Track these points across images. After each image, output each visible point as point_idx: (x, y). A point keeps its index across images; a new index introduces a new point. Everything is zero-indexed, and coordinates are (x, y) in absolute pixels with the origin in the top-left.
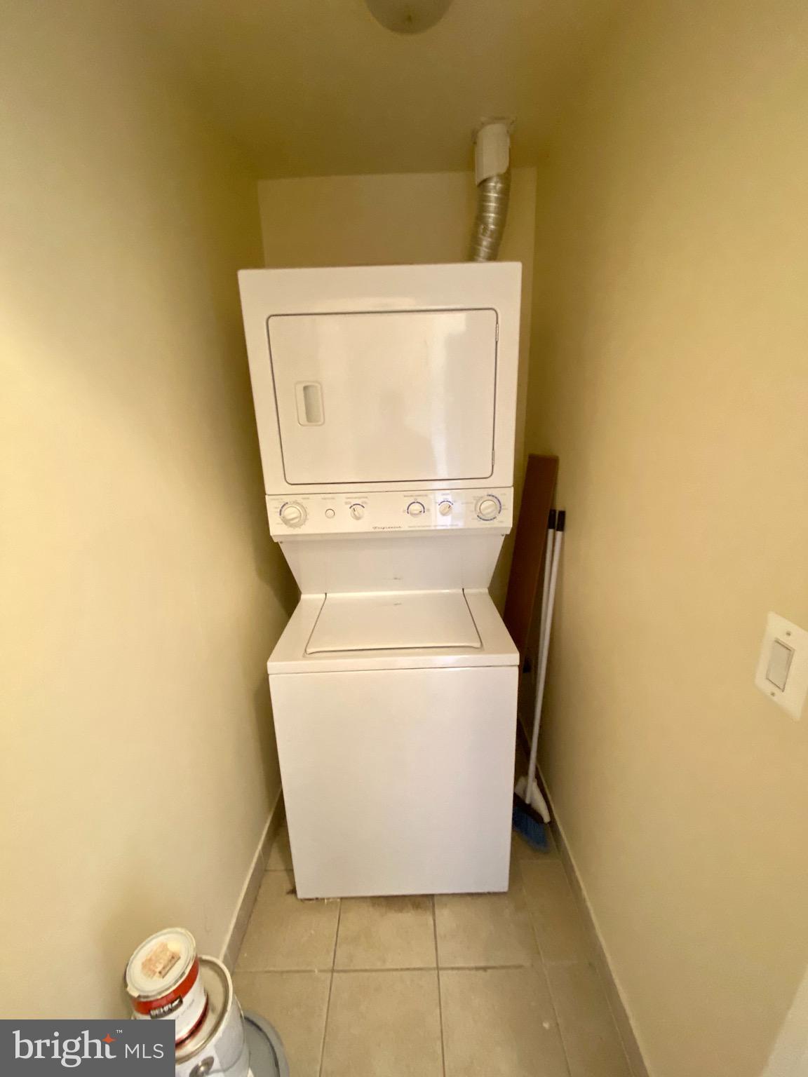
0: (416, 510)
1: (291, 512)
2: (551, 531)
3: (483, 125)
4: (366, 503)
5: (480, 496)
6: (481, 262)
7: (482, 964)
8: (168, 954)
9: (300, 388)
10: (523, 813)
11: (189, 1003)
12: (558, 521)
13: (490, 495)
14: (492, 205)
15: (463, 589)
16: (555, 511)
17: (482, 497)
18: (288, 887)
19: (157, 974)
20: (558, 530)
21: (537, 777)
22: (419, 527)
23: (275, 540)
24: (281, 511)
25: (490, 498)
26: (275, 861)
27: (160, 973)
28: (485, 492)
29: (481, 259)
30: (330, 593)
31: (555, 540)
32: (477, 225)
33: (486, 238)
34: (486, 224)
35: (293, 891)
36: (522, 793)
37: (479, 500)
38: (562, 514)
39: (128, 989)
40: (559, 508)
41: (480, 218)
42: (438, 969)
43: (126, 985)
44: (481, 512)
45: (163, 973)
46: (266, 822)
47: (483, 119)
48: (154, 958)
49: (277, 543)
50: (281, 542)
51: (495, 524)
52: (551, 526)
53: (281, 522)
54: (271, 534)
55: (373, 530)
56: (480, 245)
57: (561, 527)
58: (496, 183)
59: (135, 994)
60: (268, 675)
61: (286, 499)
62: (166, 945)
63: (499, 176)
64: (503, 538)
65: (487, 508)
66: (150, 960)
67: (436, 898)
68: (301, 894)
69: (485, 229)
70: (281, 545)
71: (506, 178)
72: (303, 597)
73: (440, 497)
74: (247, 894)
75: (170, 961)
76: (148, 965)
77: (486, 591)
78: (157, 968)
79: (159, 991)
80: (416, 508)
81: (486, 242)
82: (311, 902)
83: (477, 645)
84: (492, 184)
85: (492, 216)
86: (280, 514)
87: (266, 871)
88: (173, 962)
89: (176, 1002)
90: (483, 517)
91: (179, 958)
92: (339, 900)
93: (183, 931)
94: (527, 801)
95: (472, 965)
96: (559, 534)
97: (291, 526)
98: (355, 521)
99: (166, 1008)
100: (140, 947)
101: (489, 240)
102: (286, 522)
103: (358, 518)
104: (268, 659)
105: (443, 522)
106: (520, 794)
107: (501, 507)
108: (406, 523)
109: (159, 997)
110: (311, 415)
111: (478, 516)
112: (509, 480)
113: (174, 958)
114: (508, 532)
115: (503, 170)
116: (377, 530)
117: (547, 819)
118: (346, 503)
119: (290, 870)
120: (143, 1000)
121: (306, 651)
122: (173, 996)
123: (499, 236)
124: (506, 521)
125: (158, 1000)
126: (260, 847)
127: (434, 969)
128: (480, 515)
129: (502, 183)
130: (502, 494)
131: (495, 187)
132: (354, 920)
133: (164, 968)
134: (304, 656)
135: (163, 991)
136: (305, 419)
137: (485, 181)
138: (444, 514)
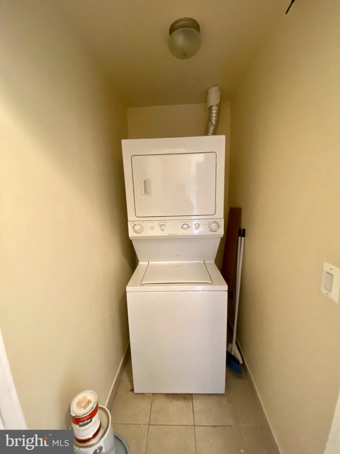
0: (185, 227)
1: (137, 228)
2: (240, 238)
3: (210, 88)
4: (166, 224)
5: (210, 222)
6: (210, 136)
7: (214, 424)
8: (87, 400)
9: (143, 181)
10: (231, 360)
11: (94, 421)
12: (242, 233)
13: (214, 222)
14: (214, 115)
15: (204, 261)
16: (241, 229)
17: (211, 222)
18: (130, 388)
19: (82, 408)
20: (242, 237)
21: (237, 343)
22: (187, 234)
23: (131, 239)
24: (133, 227)
25: (215, 223)
26: (125, 377)
27: (84, 407)
28: (213, 220)
29: (210, 135)
30: (151, 261)
31: (242, 241)
32: (208, 123)
33: (211, 127)
34: (212, 122)
35: (132, 390)
36: (230, 350)
37: (210, 224)
38: (244, 230)
39: (71, 413)
40: (242, 228)
41: (210, 120)
42: (194, 425)
43: (70, 411)
44: (211, 228)
45: (85, 407)
46: (121, 360)
47: (210, 86)
48: (81, 402)
49: (131, 240)
50: (133, 240)
51: (217, 233)
52: (240, 235)
53: (133, 231)
54: (129, 236)
55: (169, 235)
56: (210, 130)
57: (244, 235)
58: (215, 107)
59: (74, 415)
60: (126, 292)
61: (136, 223)
62: (86, 397)
63: (216, 105)
64: (220, 239)
65: (214, 226)
66: (79, 402)
67: (193, 395)
68: (135, 391)
69: (211, 124)
70: (133, 241)
71: (219, 106)
72: (139, 263)
73: (194, 222)
74: (113, 391)
75: (88, 403)
76: (79, 404)
77: (214, 262)
78: (82, 405)
79: (83, 414)
80: (185, 226)
81: (212, 128)
82: (140, 395)
83: (210, 282)
84: (214, 108)
85: (214, 119)
86: (133, 228)
87: (121, 381)
88: (89, 403)
89: (90, 420)
90: (212, 230)
91: (91, 402)
92: (152, 394)
93: (92, 391)
94: (233, 354)
95: (209, 425)
96: (243, 238)
97: (138, 233)
98: (161, 231)
99: (85, 422)
100: (75, 397)
101: (213, 127)
102: (135, 231)
103: (163, 230)
104: (126, 286)
105: (196, 232)
106: (229, 351)
107: (219, 226)
108: (182, 232)
109: (83, 417)
110: (146, 191)
111: (210, 230)
112: (222, 216)
113: (89, 402)
114: (222, 237)
115: (218, 103)
116: (170, 235)
117: (241, 362)
118: (159, 224)
119: (132, 381)
120: (77, 417)
121: (141, 283)
122: (88, 417)
123: (216, 126)
124: (221, 232)
125: (82, 418)
126: (119, 370)
127: (193, 425)
128: (211, 230)
129: (218, 107)
130: (219, 221)
131: (215, 109)
132: (159, 403)
133: (85, 405)
134: (140, 285)
135: (85, 414)
136: (144, 192)
137: (212, 107)
138: (196, 229)
